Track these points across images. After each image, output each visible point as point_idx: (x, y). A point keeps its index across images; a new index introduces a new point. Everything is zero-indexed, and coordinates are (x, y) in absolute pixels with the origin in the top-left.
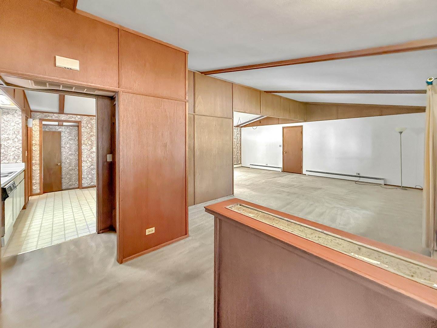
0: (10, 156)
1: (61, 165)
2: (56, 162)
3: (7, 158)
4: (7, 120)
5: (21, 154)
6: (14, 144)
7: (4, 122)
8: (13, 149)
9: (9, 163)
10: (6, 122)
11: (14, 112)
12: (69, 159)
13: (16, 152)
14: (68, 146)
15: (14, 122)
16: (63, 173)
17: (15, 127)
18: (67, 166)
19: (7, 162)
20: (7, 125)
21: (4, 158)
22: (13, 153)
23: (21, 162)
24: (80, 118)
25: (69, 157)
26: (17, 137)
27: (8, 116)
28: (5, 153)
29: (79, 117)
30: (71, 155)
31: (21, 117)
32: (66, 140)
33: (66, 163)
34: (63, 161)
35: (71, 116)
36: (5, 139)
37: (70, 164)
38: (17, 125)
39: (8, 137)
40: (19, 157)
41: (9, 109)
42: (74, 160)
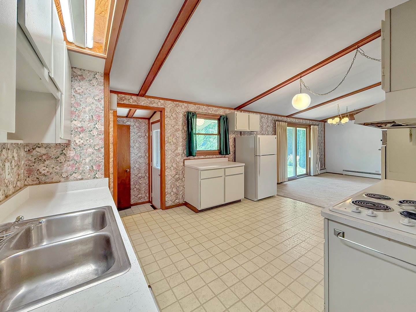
0: (85, 164)
1: (130, 171)
2: (125, 167)
3: (81, 168)
4: (80, 91)
5: (103, 161)
6: (92, 141)
7: (74, 94)
8: (90, 150)
9: (82, 179)
10: (79, 96)
11: (91, 77)
12: (138, 163)
13: (94, 157)
14: (137, 145)
15: (92, 95)
16: (132, 183)
17: (94, 106)
18: (136, 172)
19: (80, 177)
20: (81, 101)
21: (74, 168)
22: (90, 158)
23: (103, 176)
24: (162, 104)
25: (139, 160)
26: (96, 126)
27: (82, 83)
28: (76, 158)
29: (162, 101)
30: (140, 157)
31: (102, 88)
32: (135, 137)
33: (135, 168)
34: (132, 166)
35: (153, 99)
36: (76, 130)
37: (139, 169)
38: (97, 103)
39: (82, 127)
40: (100, 166)
41: (84, 70)
42: (144, 164)
